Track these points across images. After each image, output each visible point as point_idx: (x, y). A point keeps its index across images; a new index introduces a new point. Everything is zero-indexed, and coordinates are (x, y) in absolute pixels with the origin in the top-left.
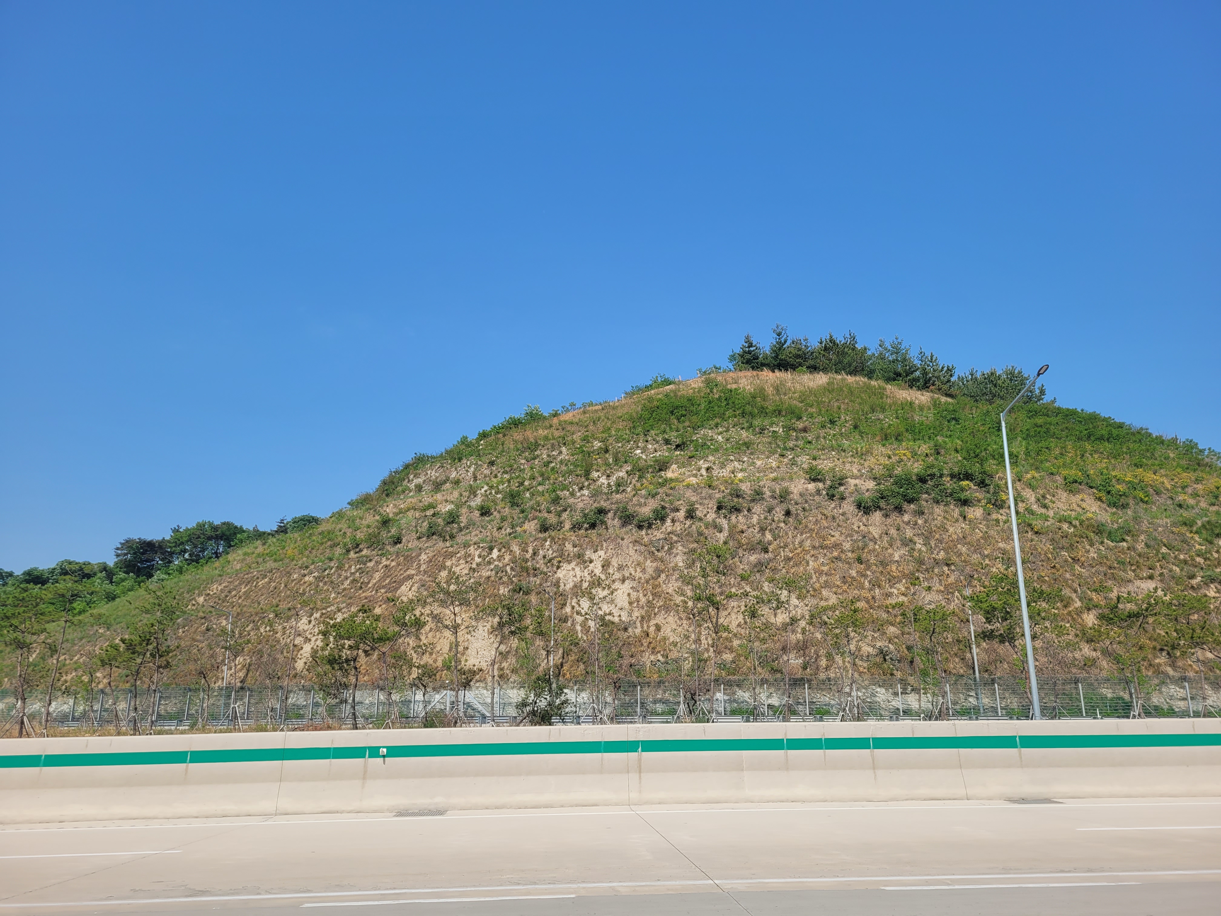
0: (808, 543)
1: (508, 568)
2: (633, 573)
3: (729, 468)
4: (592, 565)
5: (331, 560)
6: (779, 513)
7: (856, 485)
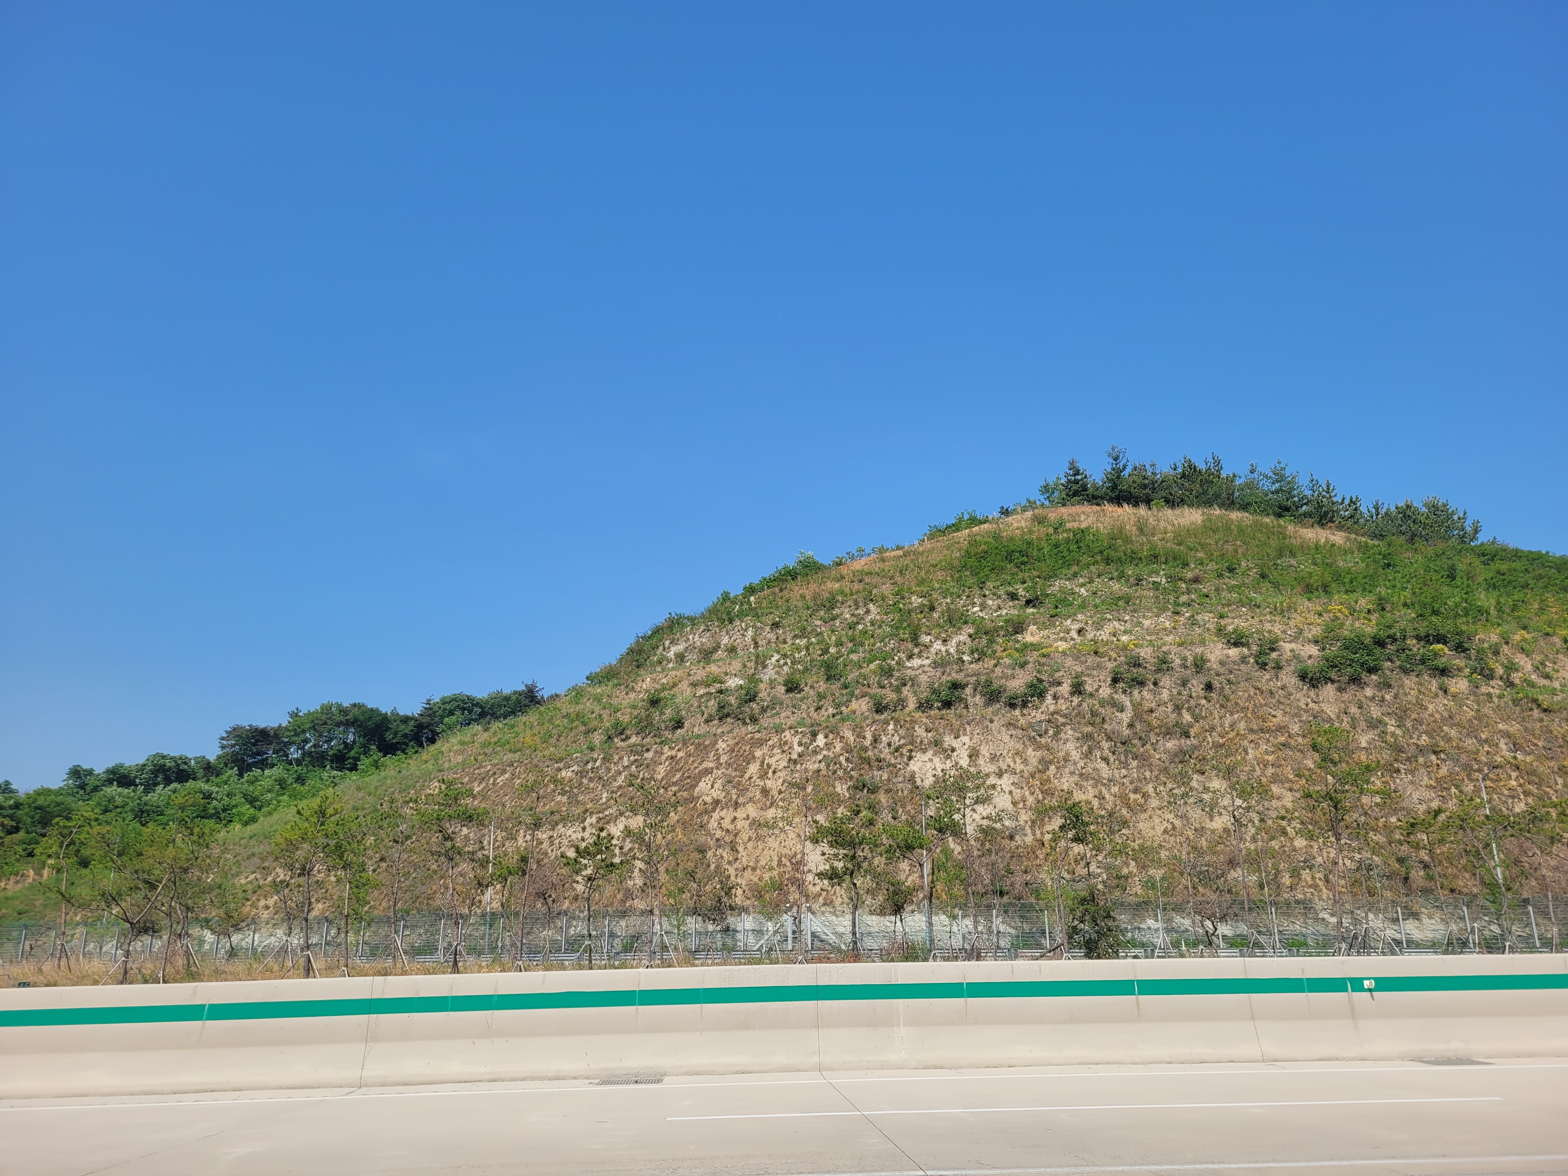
0: (1242, 725)
1: (842, 759)
2: (1012, 764)
3: (1108, 628)
4: (955, 754)
5: (592, 749)
6: (1196, 686)
7: (1292, 651)
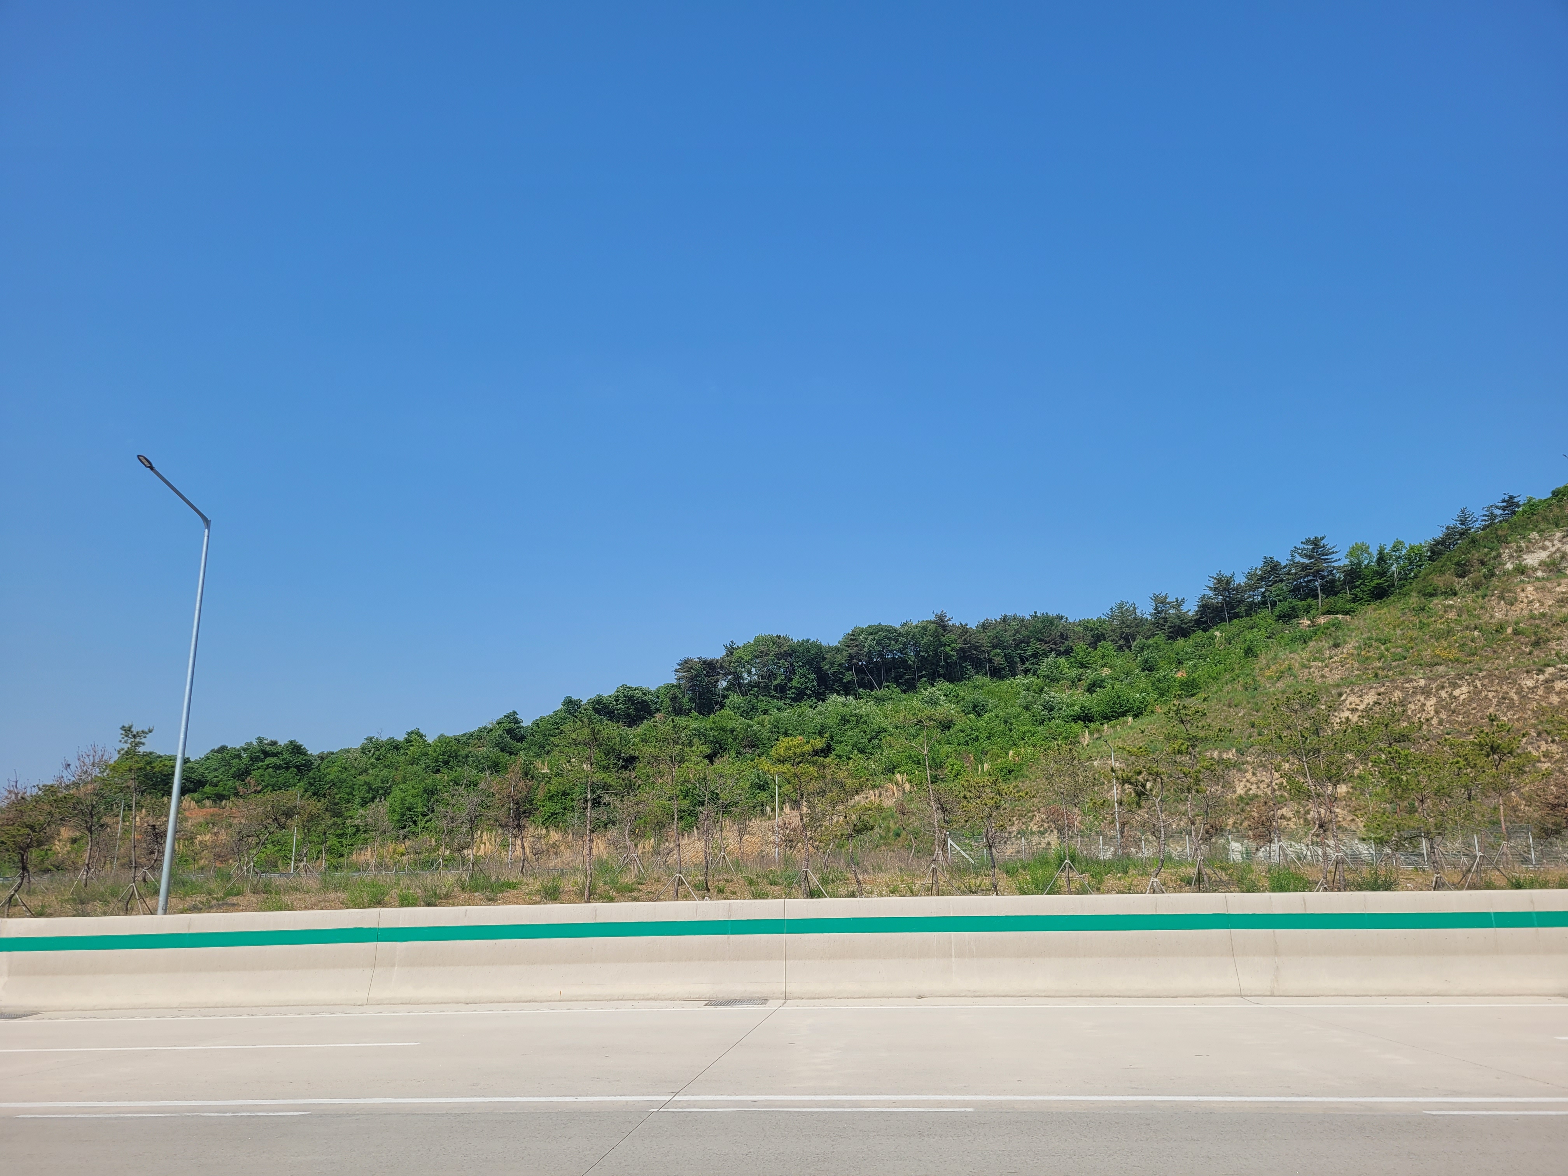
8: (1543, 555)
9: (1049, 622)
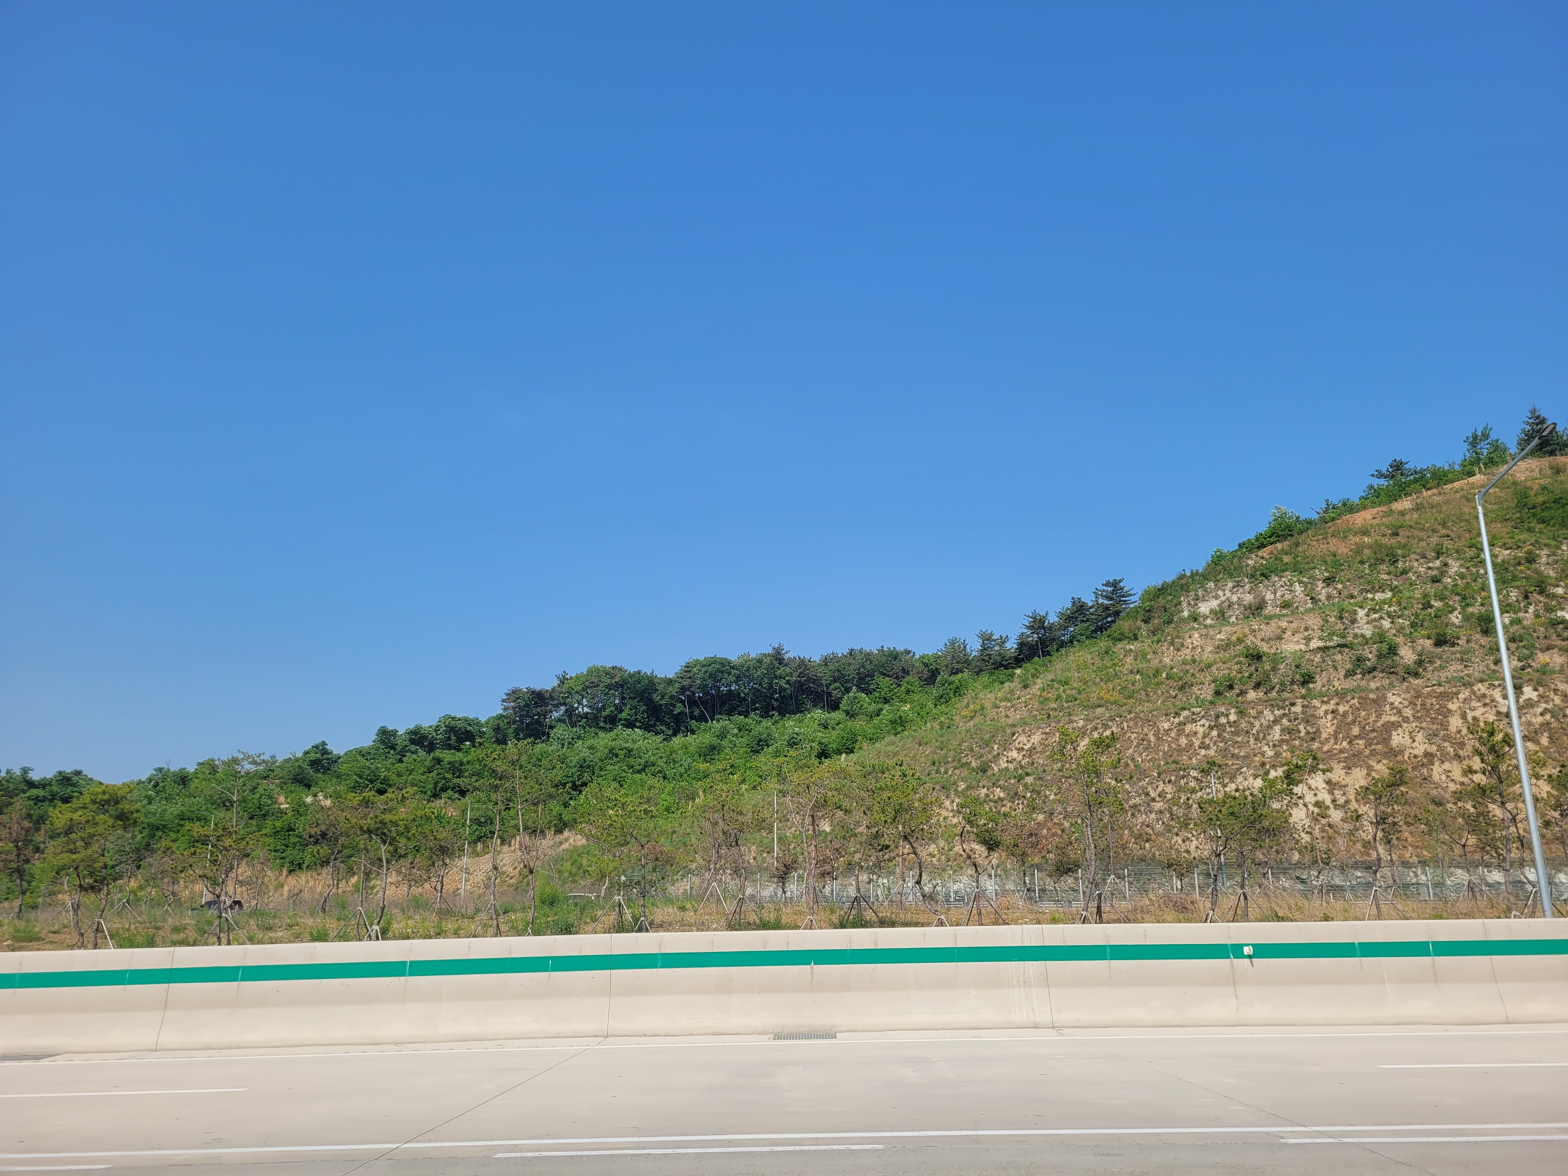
8: (1214, 604)
9: (894, 656)
